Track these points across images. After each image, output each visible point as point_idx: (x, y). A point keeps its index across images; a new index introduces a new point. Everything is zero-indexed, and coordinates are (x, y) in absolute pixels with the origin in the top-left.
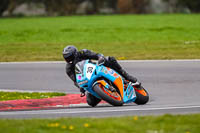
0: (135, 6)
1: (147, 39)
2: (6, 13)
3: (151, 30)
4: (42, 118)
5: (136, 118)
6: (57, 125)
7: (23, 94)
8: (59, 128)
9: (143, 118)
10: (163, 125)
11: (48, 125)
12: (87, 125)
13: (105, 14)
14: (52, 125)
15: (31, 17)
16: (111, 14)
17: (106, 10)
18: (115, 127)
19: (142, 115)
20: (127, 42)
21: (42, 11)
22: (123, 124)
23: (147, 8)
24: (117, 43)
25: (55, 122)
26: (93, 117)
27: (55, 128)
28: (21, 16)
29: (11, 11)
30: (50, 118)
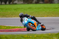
0: (50, 1)
1: (53, 11)
2: (11, 3)
3: (54, 8)
4: (22, 34)
5: (50, 34)
6: (27, 36)
7: (16, 27)
8: (27, 37)
9: (52, 34)
10: (58, 36)
11: (24, 36)
12: (35, 36)
13: (41, 3)
14: (25, 36)
15: (19, 4)
16: (43, 3)
17: (41, 2)
18: (44, 36)
19: (51, 33)
20: (47, 12)
21: (22, 2)
22: (46, 36)
23: (53, 2)
24: (44, 12)
25: (26, 35)
26: (37, 34)
27: (26, 37)
28: (16, 4)
29: (13, 2)
30: (24, 34)
